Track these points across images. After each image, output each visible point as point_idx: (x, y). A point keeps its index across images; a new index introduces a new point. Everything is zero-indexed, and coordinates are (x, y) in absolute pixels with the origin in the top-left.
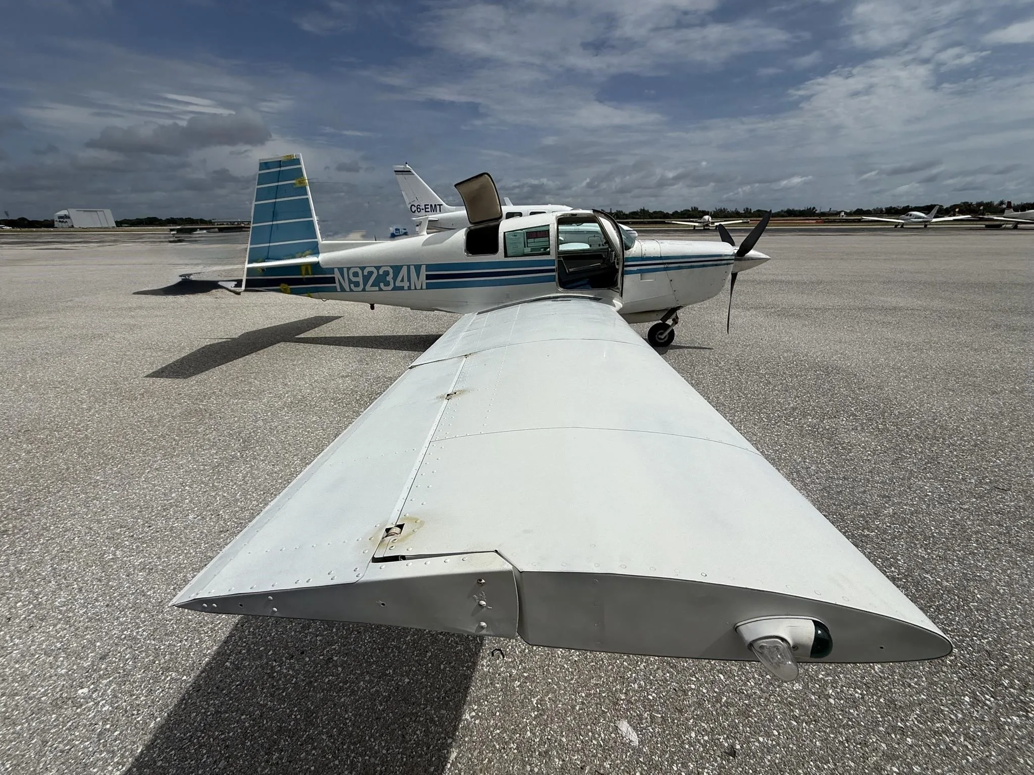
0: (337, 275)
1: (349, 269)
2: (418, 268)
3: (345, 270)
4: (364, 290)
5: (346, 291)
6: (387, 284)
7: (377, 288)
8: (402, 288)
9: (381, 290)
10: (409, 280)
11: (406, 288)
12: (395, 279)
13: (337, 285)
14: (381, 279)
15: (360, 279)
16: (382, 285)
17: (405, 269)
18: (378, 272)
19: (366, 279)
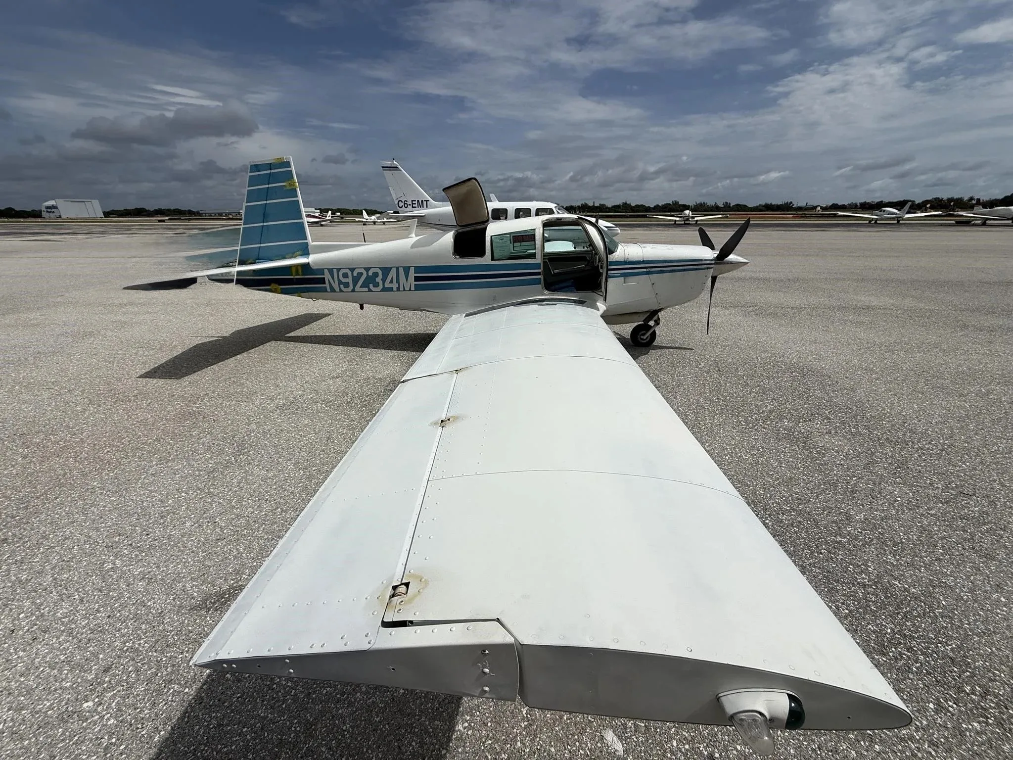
0: (327, 276)
1: (339, 270)
2: (407, 270)
3: (335, 271)
4: (353, 291)
5: (336, 292)
6: (376, 285)
7: (367, 289)
8: (391, 289)
9: (370, 290)
10: (398, 282)
11: (395, 289)
12: (384, 280)
13: (327, 285)
14: (370, 281)
15: (350, 280)
16: (371, 286)
17: (394, 270)
18: (367, 274)
19: (356, 280)
